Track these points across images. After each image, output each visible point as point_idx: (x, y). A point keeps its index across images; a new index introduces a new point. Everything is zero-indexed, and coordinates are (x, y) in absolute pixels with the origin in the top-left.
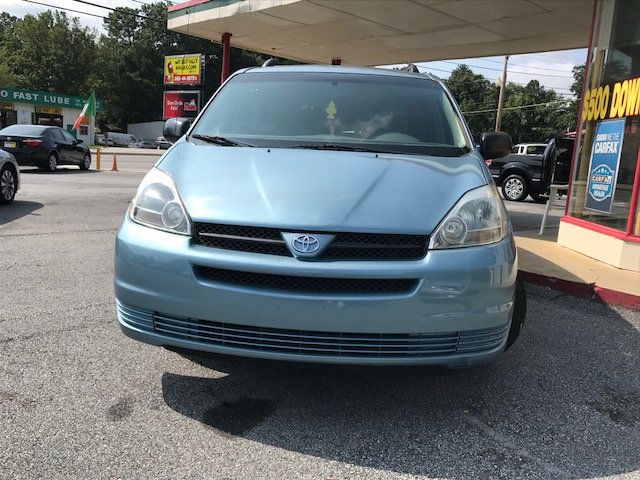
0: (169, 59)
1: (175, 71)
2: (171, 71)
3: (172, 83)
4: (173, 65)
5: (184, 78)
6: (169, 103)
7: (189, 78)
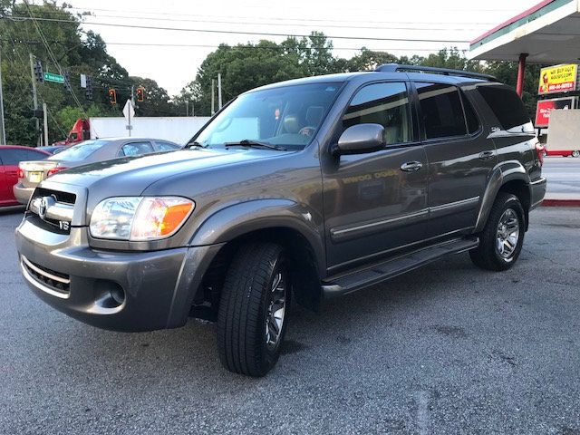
0: (543, 71)
1: (550, 81)
2: (545, 81)
3: (546, 92)
4: (549, 76)
5: (558, 87)
6: (542, 111)
7: (563, 86)
